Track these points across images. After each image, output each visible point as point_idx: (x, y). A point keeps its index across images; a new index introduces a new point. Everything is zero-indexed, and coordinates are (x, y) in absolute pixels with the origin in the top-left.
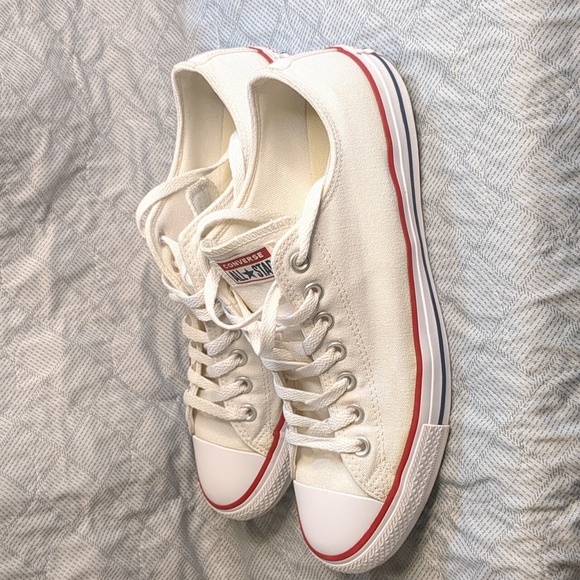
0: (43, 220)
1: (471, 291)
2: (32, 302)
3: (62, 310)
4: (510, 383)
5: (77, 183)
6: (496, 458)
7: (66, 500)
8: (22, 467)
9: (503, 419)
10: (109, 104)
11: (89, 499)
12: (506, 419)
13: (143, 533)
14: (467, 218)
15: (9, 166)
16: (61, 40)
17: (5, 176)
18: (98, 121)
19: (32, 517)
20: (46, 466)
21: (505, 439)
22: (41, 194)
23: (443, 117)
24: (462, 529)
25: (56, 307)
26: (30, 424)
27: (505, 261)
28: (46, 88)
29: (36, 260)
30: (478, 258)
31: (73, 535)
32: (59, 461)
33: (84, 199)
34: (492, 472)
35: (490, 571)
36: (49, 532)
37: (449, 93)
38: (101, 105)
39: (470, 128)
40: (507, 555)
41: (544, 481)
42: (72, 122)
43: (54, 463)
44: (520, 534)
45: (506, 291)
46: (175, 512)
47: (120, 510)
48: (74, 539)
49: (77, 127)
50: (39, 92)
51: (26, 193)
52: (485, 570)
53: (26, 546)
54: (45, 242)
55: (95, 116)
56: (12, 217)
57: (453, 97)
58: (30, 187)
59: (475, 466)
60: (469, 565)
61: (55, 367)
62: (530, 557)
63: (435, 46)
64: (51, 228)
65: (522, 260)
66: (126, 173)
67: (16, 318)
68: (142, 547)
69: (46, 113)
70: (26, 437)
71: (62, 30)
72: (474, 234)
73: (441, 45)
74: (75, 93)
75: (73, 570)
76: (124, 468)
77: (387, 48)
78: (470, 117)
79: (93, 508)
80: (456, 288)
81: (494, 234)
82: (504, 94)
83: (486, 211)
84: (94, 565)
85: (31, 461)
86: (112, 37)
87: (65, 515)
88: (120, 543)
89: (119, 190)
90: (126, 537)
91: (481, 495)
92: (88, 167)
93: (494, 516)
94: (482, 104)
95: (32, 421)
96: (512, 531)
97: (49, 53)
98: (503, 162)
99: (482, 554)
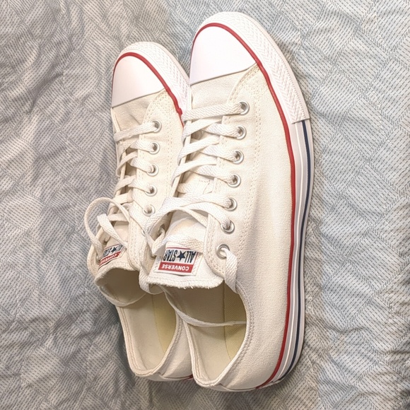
0: (29, 112)
1: (361, 192)
2: (18, 173)
3: (40, 180)
4: (386, 261)
5: (55, 85)
6: (370, 313)
7: (37, 322)
8: (7, 297)
9: (378, 286)
10: (83, 27)
11: (54, 322)
12: (380, 286)
13: (91, 348)
14: (363, 137)
15: (8, 69)
17: (4, 76)
18: (74, 39)
19: (12, 334)
20: (25, 297)
21: (379, 301)
22: (30, 92)
23: (351, 61)
24: (337, 362)
25: (36, 178)
26: (14, 265)
27: (391, 172)
28: (39, 12)
29: (23, 141)
30: (369, 168)
31: (41, 348)
32: (34, 293)
33: (60, 98)
34: (366, 323)
35: (357, 394)
36: (24, 345)
37: (358, 45)
38: (78, 27)
39: (372, 72)
40: (371, 383)
41: (404, 332)
42: (55, 40)
43: (30, 295)
44: (384, 369)
45: (390, 194)
46: (115, 334)
47: (75, 331)
48: (42, 351)
49: (59, 43)
50: (34, 15)
51: (18, 91)
52: (353, 393)
53: (7, 354)
54: (30, 128)
55: (72, 36)
56: (7, 108)
57: (361, 47)
58: (21, 86)
59: (353, 318)
60: (341, 388)
61: (34, 222)
62: (388, 385)
63: (350, 8)
64: (35, 119)
65: (405, 173)
66: (93, 81)
67: (6, 185)
68: (89, 358)
69: (38, 32)
70: (10, 274)
72: (368, 151)
73: (355, 8)
74: (59, 17)
75: (40, 373)
76: (79, 300)
77: (311, 6)
78: (373, 64)
79: (56, 329)
80: (349, 188)
81: (385, 152)
82: (403, 49)
83: (380, 134)
84: (56, 370)
85: (13, 292)
87: (36, 333)
88: (74, 355)
89: (87, 93)
90: (79, 351)
91: (355, 339)
92: (64, 74)
93: (364, 355)
94: (384, 55)
95: (16, 262)
96: (377, 367)
98: (397, 99)
99: (352, 381)
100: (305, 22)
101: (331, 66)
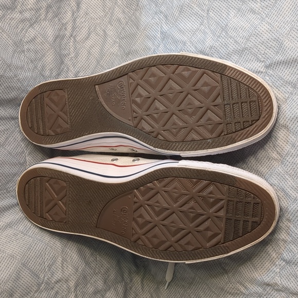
7: (61, 283)
8: (38, 263)
11: (74, 282)
16: (66, 29)
19: (42, 293)
20: (51, 263)
32: (58, 260)
43: (55, 261)
46: (121, 290)
47: (91, 289)
69: (47, 73)
70: (40, 246)
71: (67, 23)
74: (67, 60)
76: (92, 265)
79: (76, 287)
85: (43, 260)
86: (95, 28)
87: (61, 292)
97: (57, 37)
100: (267, 56)
101: (291, 89)
